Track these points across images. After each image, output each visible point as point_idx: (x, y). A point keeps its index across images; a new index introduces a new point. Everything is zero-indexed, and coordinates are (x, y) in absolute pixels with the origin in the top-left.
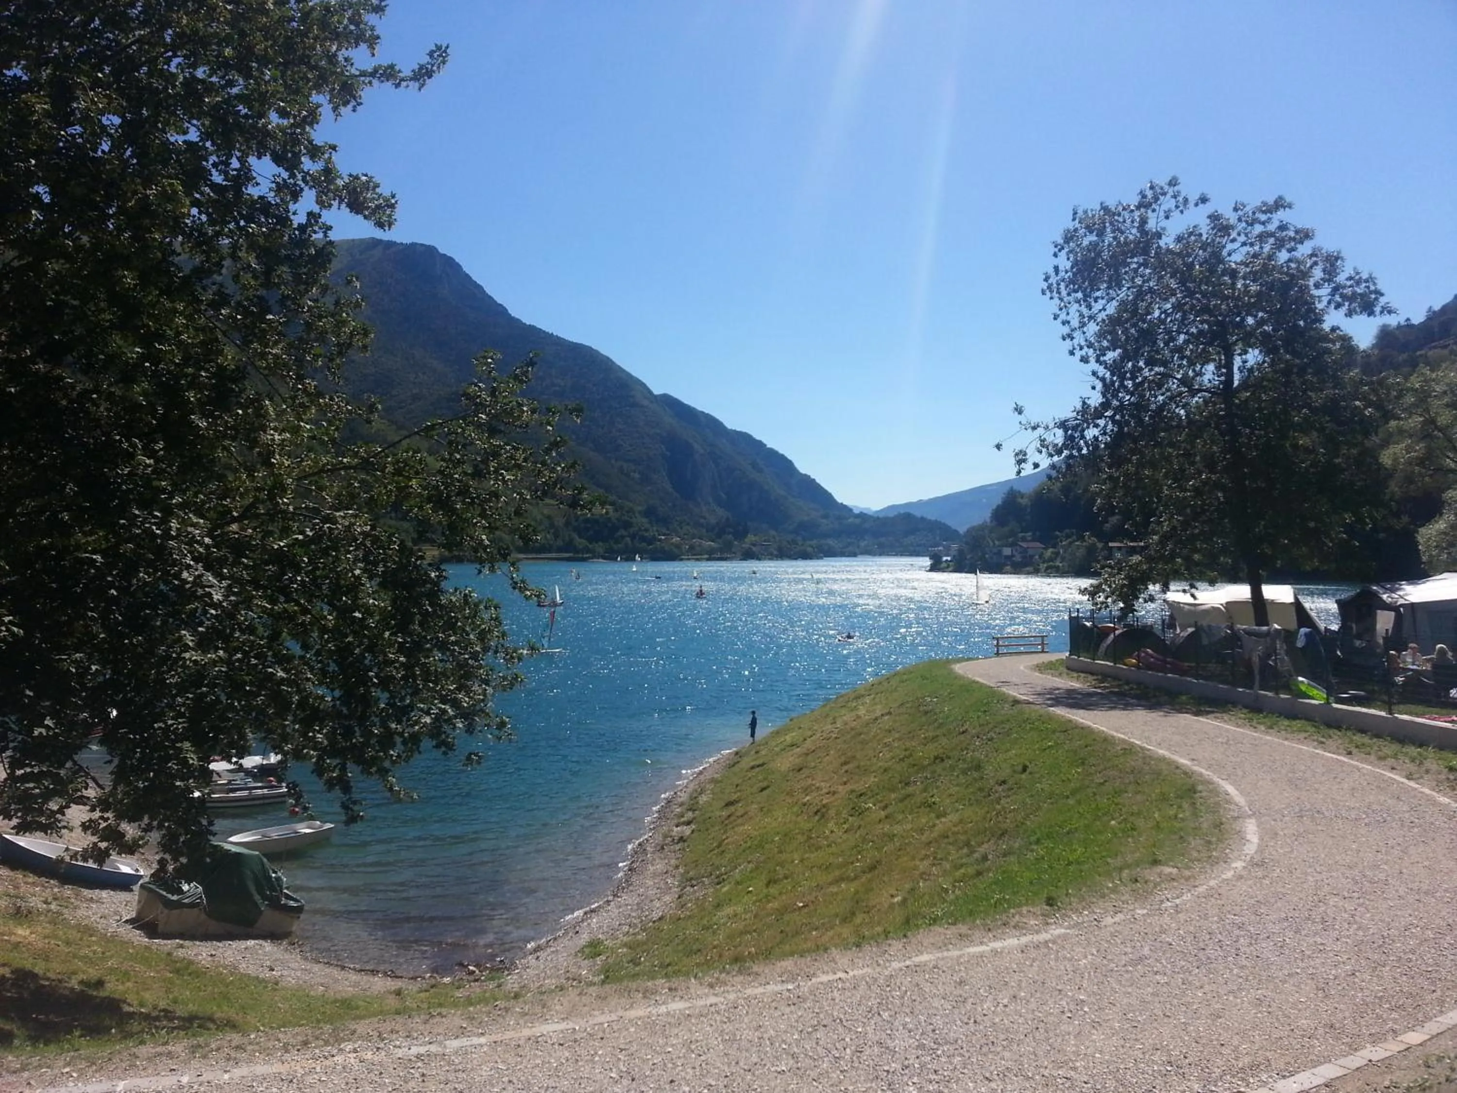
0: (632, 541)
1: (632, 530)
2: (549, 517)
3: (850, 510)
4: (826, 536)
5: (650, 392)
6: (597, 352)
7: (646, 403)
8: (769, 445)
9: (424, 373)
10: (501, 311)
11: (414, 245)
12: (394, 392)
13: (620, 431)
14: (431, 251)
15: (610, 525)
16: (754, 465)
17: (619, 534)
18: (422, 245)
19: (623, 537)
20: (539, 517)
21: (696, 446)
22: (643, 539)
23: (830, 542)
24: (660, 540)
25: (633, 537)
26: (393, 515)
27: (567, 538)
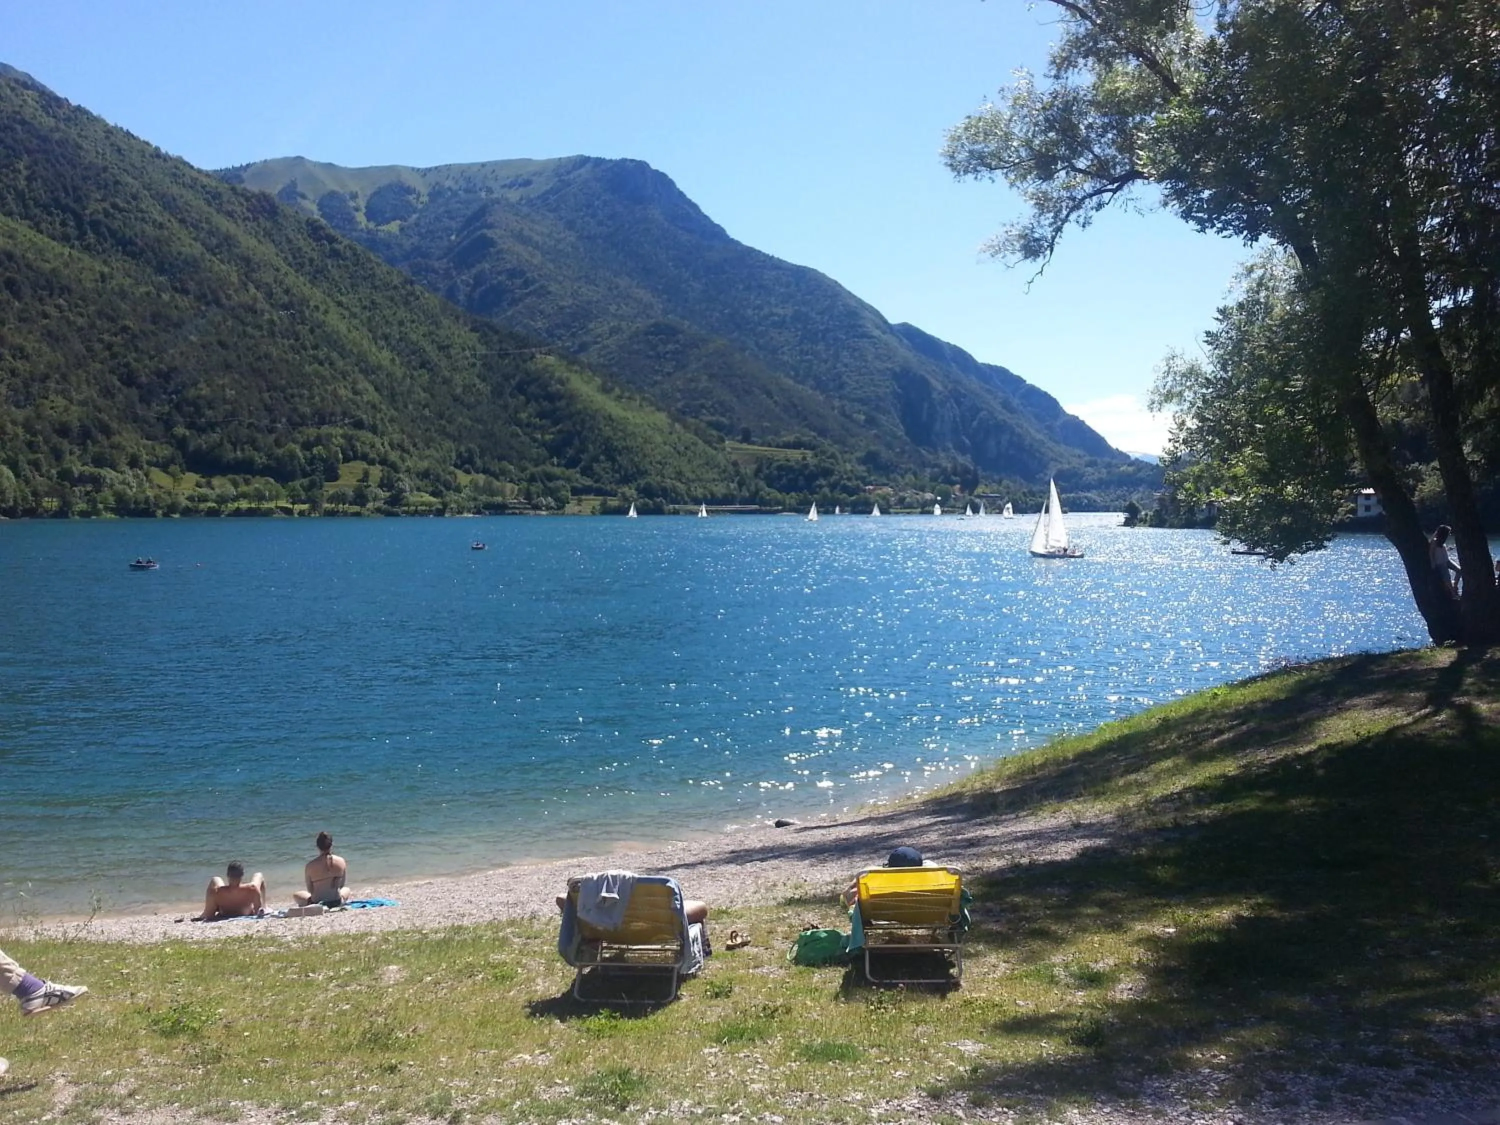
0: (832, 491)
1: (833, 479)
2: (735, 464)
3: (1129, 457)
4: (1088, 488)
5: (885, 322)
6: (823, 275)
7: (877, 333)
8: (1029, 381)
9: (627, 305)
10: (718, 233)
11: (624, 160)
12: (591, 326)
13: (846, 365)
14: (642, 166)
15: (807, 472)
16: (1006, 405)
17: (818, 482)
18: (632, 161)
19: (821, 487)
20: (723, 463)
21: (933, 382)
22: (845, 489)
23: (1092, 495)
24: (865, 491)
25: (833, 487)
26: (555, 460)
27: (753, 488)
